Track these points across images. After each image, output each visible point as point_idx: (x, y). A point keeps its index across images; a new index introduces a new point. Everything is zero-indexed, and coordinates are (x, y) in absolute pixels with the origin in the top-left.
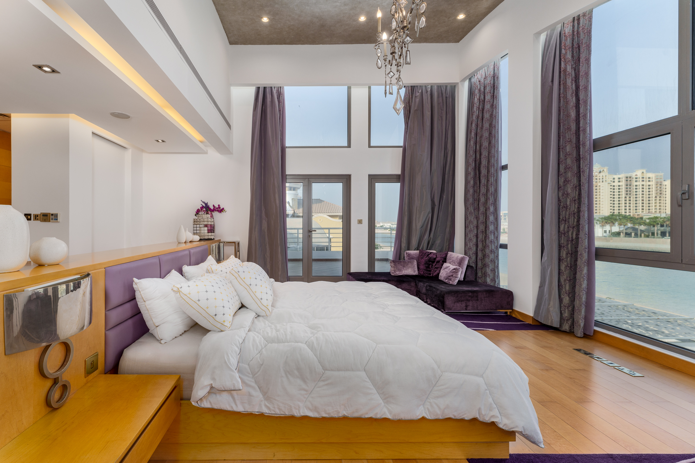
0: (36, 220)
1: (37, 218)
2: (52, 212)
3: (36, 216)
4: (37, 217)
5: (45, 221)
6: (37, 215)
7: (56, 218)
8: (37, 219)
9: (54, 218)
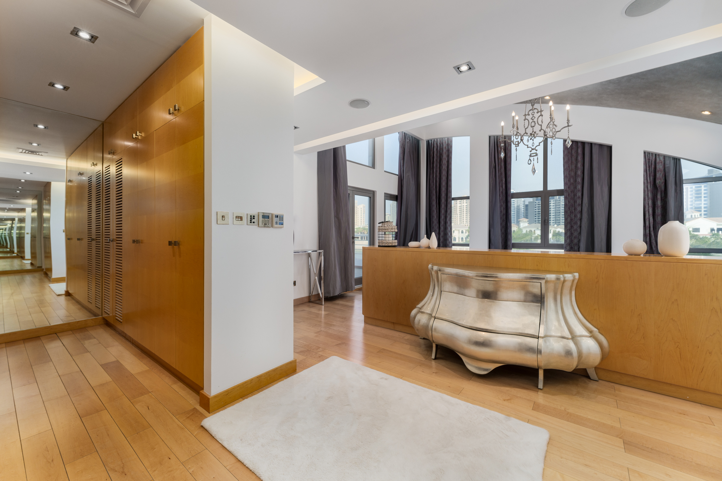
0: (252, 224)
1: (253, 220)
2: (276, 212)
3: (252, 217)
4: (254, 218)
5: (265, 225)
6: (254, 216)
7: (281, 221)
8: (254, 222)
9: (278, 222)
